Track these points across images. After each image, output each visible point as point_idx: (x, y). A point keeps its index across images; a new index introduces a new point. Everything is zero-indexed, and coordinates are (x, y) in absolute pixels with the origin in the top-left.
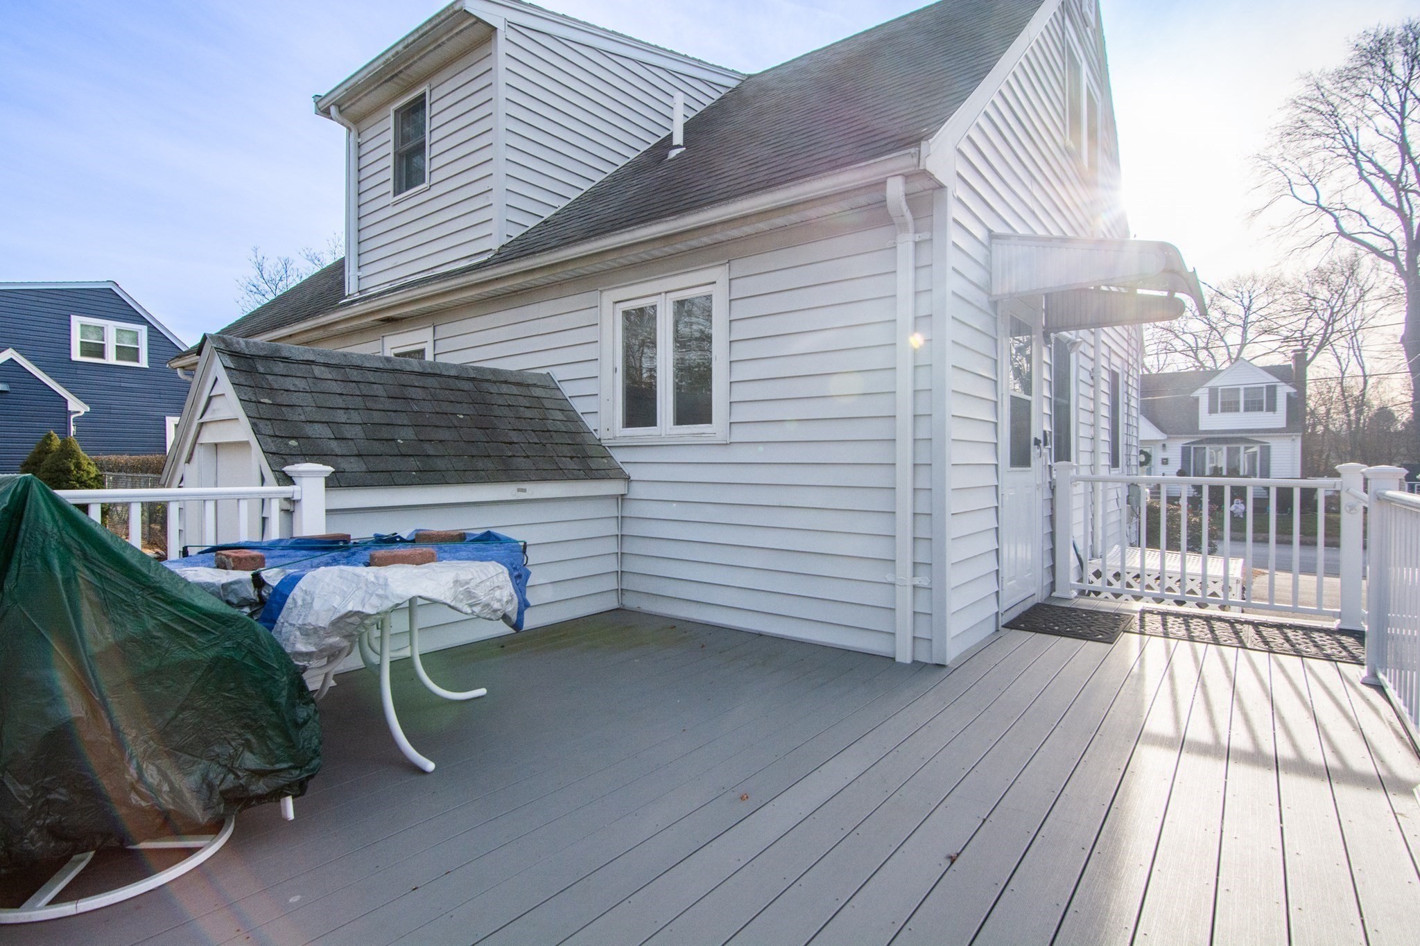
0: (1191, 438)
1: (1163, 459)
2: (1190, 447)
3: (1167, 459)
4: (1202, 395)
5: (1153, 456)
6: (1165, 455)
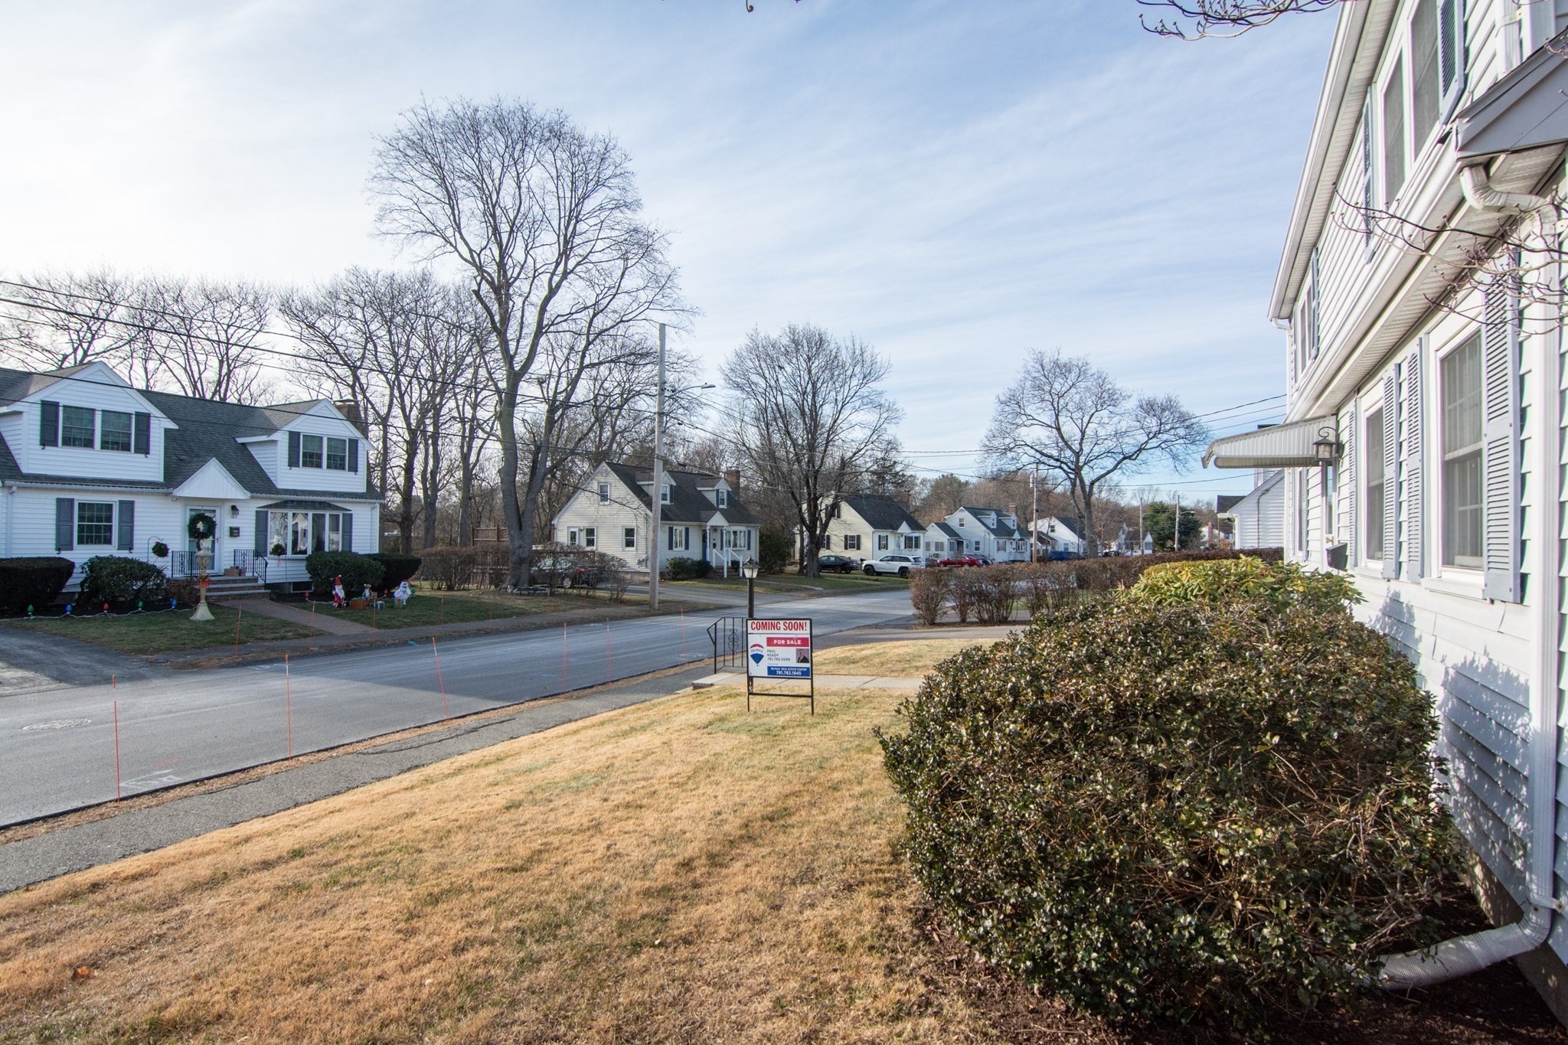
0: (270, 499)
2: (267, 513)
3: (238, 529)
4: (281, 439)
5: (218, 524)
6: (235, 523)
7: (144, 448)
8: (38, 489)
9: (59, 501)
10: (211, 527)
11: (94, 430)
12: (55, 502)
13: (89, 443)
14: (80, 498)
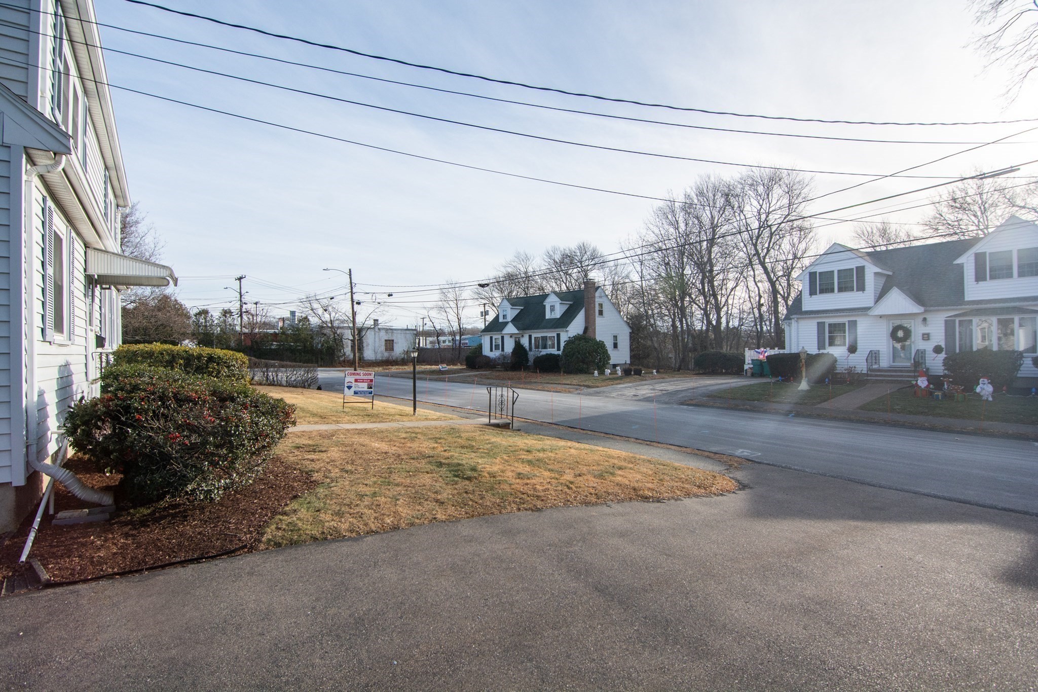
0: (953, 310)
1: (923, 334)
2: (954, 321)
3: (928, 335)
4: (967, 261)
5: (913, 331)
6: (926, 330)
7: (861, 288)
8: (809, 318)
9: (818, 323)
10: (908, 333)
11: (834, 283)
12: (816, 324)
13: (832, 291)
14: (828, 321)
